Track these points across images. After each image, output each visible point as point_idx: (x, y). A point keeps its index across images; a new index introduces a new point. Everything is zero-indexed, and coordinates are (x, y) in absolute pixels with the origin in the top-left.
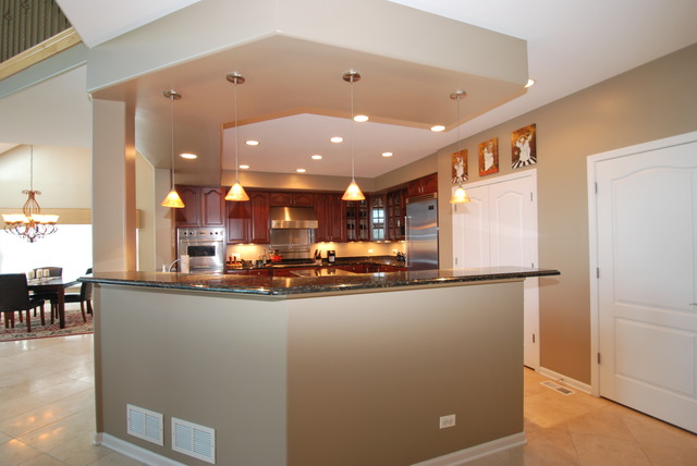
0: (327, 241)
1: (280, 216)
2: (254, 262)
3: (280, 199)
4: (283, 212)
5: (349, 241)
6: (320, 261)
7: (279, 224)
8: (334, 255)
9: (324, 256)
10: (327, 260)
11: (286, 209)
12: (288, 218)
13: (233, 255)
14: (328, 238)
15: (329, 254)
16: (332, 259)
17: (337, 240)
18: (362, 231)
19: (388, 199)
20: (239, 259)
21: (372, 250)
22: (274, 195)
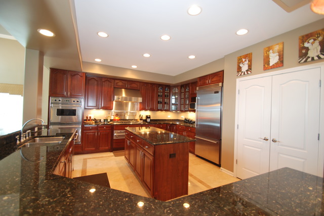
0: (146, 110)
1: (120, 94)
2: (102, 120)
3: (120, 84)
4: (121, 92)
5: (158, 110)
6: (142, 121)
7: (119, 98)
8: (150, 118)
9: (144, 118)
10: (145, 121)
11: (123, 90)
12: (124, 95)
13: (89, 116)
14: (147, 108)
15: (147, 117)
16: (149, 120)
17: (152, 110)
18: (166, 105)
19: (181, 88)
20: (93, 118)
21: (169, 116)
22: (117, 81)
